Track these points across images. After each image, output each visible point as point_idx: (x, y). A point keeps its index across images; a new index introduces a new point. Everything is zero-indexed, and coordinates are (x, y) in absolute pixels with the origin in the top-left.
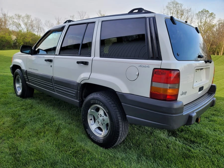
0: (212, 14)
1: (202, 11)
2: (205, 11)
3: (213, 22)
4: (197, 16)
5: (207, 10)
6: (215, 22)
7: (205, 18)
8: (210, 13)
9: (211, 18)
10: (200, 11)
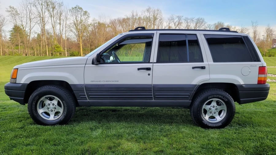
0: (86, 12)
1: (75, 7)
2: (79, 8)
3: (88, 21)
4: (71, 12)
5: (80, 7)
6: (90, 21)
7: (80, 16)
8: (84, 11)
9: (86, 17)
10: (74, 7)
